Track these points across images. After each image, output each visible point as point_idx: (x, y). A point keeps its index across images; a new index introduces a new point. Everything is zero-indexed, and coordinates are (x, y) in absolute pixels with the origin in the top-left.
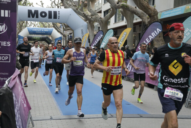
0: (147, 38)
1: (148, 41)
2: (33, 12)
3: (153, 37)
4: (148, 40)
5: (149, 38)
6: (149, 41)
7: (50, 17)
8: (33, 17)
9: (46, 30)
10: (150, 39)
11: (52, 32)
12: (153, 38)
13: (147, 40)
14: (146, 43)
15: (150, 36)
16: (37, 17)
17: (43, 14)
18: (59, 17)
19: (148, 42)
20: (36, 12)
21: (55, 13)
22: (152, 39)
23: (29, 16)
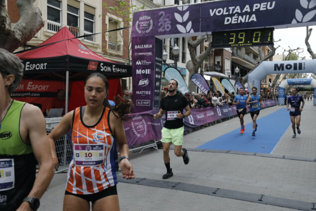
2: (279, 66)
7: (295, 68)
8: (279, 70)
9: (305, 81)
11: (310, 82)
16: (283, 69)
17: (289, 67)
18: (304, 67)
20: (282, 65)
21: (300, 64)
23: (275, 70)
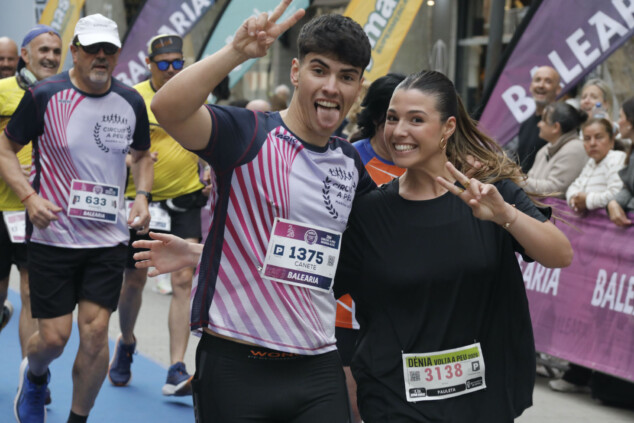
0: (579, 33)
1: (588, 52)
3: (625, 24)
4: (587, 45)
5: (591, 34)
6: (596, 54)
10: (604, 39)
12: (623, 32)
13: (572, 41)
14: (570, 67)
15: (599, 20)
19: (586, 61)
22: (616, 37)
